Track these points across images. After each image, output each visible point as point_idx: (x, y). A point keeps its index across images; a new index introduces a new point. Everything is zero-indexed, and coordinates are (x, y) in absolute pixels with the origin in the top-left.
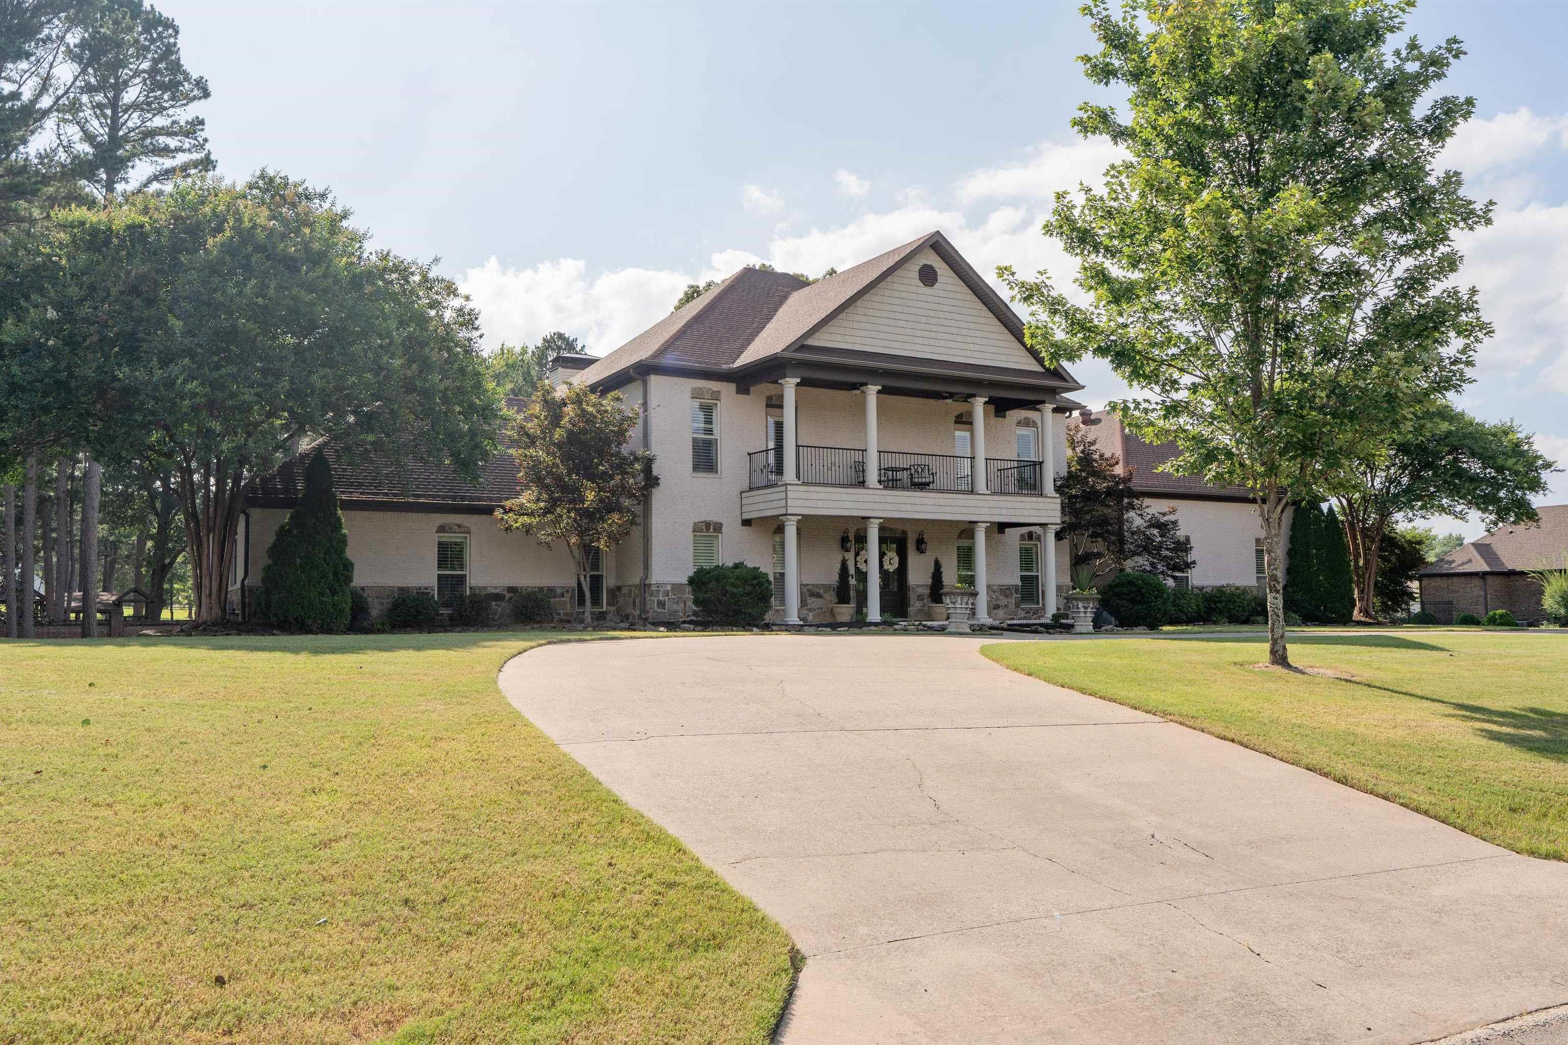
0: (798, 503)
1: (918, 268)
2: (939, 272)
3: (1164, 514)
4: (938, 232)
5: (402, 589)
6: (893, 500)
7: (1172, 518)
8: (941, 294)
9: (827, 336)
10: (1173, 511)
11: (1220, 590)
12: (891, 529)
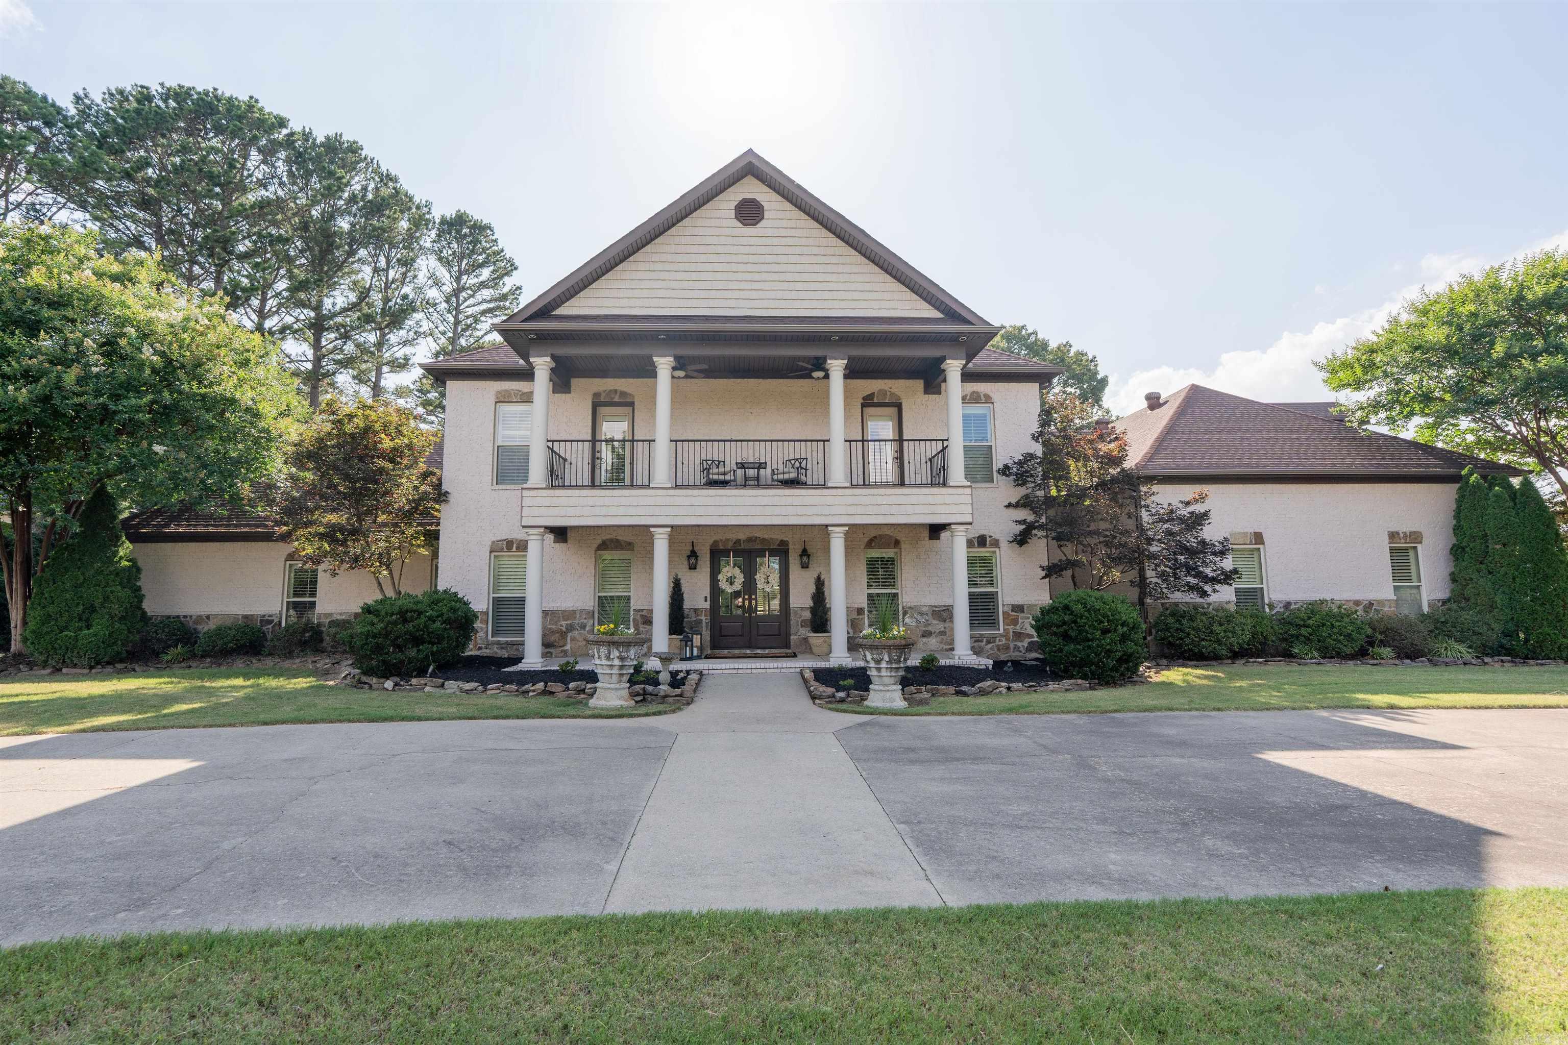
0: (536, 511)
1: (733, 205)
2: (766, 206)
3: (1187, 504)
4: (750, 151)
5: (245, 617)
6: (687, 501)
7: (1199, 508)
8: (770, 232)
9: (592, 302)
10: (1202, 498)
11: (1314, 608)
12: (764, 540)
